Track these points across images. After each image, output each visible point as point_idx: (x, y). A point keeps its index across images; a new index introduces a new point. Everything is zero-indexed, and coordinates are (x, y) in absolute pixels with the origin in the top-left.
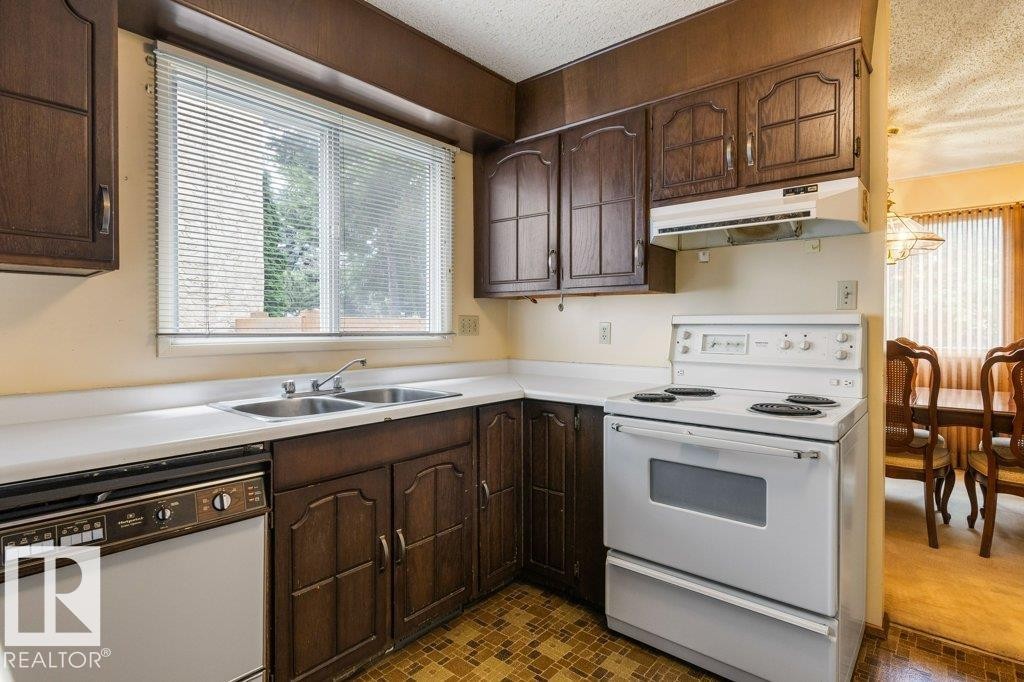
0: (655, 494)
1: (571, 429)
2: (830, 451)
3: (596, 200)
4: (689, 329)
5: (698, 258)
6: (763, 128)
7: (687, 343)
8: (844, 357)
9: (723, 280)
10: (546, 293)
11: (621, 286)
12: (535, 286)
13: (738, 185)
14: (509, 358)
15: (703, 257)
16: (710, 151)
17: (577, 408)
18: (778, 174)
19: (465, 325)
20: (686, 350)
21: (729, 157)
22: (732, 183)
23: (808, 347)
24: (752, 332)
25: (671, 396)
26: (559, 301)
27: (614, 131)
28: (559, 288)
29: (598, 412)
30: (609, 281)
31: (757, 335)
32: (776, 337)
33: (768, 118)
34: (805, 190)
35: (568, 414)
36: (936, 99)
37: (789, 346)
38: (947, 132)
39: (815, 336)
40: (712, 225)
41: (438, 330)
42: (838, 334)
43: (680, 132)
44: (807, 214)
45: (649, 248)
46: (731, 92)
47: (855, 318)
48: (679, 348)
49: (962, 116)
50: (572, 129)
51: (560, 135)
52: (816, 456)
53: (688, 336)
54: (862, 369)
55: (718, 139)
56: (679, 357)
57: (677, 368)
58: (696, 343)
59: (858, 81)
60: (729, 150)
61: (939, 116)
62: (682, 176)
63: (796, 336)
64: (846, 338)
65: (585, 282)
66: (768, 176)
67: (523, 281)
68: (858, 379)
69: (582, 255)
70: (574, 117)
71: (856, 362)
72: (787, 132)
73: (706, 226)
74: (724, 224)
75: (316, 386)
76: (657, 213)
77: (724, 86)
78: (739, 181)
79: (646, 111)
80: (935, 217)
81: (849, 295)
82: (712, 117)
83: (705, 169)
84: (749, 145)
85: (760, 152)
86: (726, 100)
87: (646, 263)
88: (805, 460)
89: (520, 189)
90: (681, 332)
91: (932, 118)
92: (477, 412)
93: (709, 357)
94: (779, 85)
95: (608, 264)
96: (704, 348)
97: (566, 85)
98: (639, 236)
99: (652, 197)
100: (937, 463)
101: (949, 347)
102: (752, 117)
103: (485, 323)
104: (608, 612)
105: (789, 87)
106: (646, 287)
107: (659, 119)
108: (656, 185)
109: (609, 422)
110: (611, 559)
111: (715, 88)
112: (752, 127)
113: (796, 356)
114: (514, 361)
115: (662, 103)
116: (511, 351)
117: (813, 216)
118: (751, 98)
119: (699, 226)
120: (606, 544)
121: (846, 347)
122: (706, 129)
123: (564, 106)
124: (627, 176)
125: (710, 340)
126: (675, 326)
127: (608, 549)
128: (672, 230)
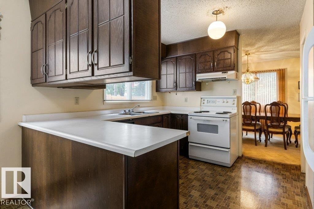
0: (198, 130)
1: (181, 119)
2: (228, 120)
3: (185, 71)
4: (204, 99)
5: (206, 84)
6: (218, 60)
7: (204, 102)
8: (234, 104)
9: (211, 89)
10: (174, 91)
11: (190, 89)
12: (171, 90)
13: (213, 71)
14: (163, 106)
15: (207, 84)
16: (208, 64)
17: (182, 115)
18: (221, 69)
19: (154, 98)
20: (204, 103)
21: (212, 65)
22: (212, 70)
23: (227, 102)
24: (217, 99)
25: (201, 112)
26: (176, 93)
27: (189, 58)
28: (176, 90)
29: (187, 115)
30: (188, 89)
31: (218, 100)
32: (221, 100)
33: (219, 58)
34: (226, 73)
35: (180, 116)
36: (256, 49)
37: (224, 102)
38: (261, 54)
39: (228, 100)
40: (209, 79)
41: (149, 99)
42: (232, 100)
43: (202, 59)
44: (225, 78)
45: (196, 82)
46: (212, 53)
47: (235, 97)
48: (202, 103)
49: (263, 52)
50: (179, 56)
51: (176, 57)
52: (226, 121)
53: (204, 100)
54: (237, 106)
55: (210, 61)
56: (202, 105)
57: (202, 107)
58: (206, 102)
59: (235, 53)
60: (212, 64)
61: (258, 51)
62: (203, 68)
63: (225, 100)
64: (234, 101)
65: (182, 89)
66: (219, 70)
67: (168, 88)
68: (236, 108)
69: (182, 83)
70: (180, 54)
71: (235, 105)
72: (222, 61)
73: (207, 79)
74: (211, 79)
75: (129, 111)
76: (197, 75)
77: (211, 51)
78: (214, 70)
79: (195, 54)
80: (257, 72)
81: (235, 92)
82: (208, 57)
83: (207, 67)
84: (215, 63)
85: (217, 65)
86: (211, 54)
87: (195, 85)
88: (225, 121)
89: (167, 68)
90: (203, 99)
91: (256, 52)
92: (162, 116)
93: (208, 105)
94: (221, 52)
95: (187, 85)
96: (207, 103)
97: (178, 47)
98: (194, 80)
99: (197, 72)
100: (257, 128)
101: (263, 103)
102: (216, 58)
103: (158, 98)
104: (189, 155)
105: (223, 53)
106: (196, 90)
107: (198, 56)
108: (197, 69)
109: (189, 117)
110: (190, 144)
111: (209, 51)
112: (216, 60)
113: (225, 104)
114: (164, 107)
115: (198, 53)
116: (163, 104)
117: (226, 78)
118: (216, 54)
119: (206, 79)
120: (189, 141)
121: (234, 102)
122: (207, 60)
123: (178, 51)
124: (191, 67)
125: (209, 101)
126: (201, 98)
127: (189, 142)
128: (201, 79)
